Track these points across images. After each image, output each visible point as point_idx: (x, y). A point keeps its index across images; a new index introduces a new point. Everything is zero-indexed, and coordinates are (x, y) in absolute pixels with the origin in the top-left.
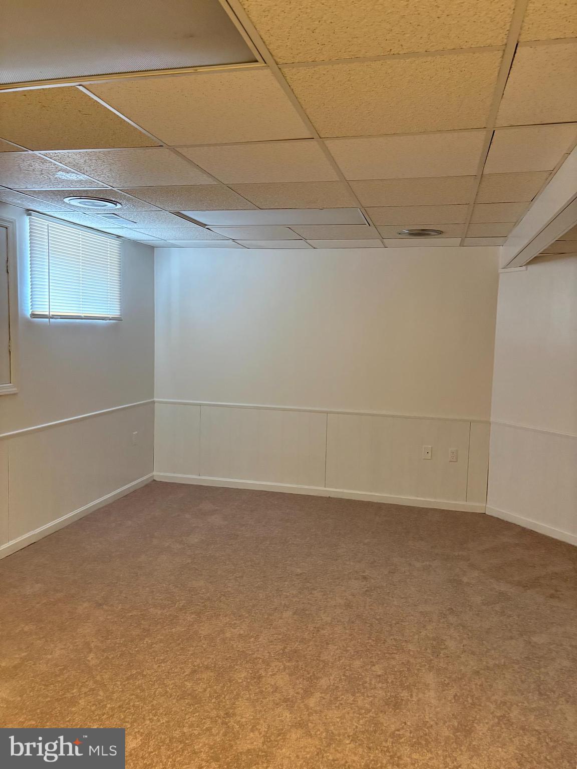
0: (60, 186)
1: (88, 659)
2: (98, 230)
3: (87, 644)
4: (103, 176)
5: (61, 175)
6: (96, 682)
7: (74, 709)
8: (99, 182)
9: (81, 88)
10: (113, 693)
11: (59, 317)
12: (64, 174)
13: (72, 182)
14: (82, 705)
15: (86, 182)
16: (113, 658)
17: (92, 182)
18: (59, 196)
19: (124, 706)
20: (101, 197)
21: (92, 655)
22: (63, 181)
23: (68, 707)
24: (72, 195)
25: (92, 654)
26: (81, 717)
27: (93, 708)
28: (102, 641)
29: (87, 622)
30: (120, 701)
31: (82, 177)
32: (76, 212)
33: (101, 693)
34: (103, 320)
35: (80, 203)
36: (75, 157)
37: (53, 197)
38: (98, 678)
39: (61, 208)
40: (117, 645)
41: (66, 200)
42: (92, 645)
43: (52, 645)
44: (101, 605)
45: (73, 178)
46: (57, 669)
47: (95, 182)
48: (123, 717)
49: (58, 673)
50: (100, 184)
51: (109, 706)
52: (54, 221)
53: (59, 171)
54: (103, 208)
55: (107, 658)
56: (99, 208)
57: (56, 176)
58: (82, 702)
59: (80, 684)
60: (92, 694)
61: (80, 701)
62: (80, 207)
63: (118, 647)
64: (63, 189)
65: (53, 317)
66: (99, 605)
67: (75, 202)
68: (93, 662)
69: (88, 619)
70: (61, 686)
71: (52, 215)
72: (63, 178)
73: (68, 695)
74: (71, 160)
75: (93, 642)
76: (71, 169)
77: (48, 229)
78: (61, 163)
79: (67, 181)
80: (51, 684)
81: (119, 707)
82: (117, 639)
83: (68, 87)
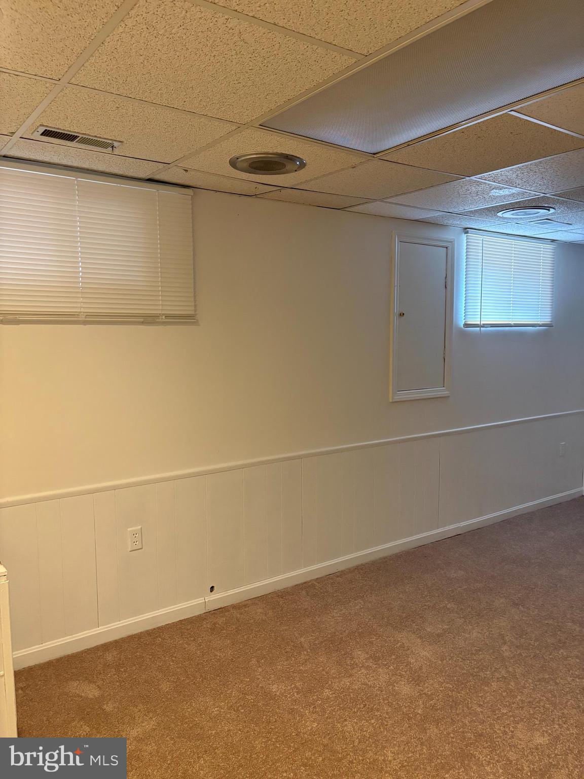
0: (494, 203)
1: (502, 649)
2: (531, 237)
3: (502, 636)
4: (534, 185)
5: (495, 193)
6: (508, 672)
7: (486, 688)
8: (530, 192)
9: (513, 113)
10: (524, 687)
11: (489, 326)
12: (497, 191)
13: (504, 197)
14: (494, 687)
15: (518, 194)
16: (526, 657)
17: (523, 194)
18: (493, 212)
19: (534, 703)
20: (534, 205)
21: (505, 648)
22: (495, 198)
23: (482, 684)
24: (504, 209)
25: (506, 646)
26: (492, 697)
27: (504, 694)
28: (516, 638)
29: (504, 617)
30: (531, 697)
31: (514, 190)
32: (509, 223)
33: (512, 683)
34: (532, 327)
35: (512, 214)
36: (508, 174)
37: (488, 213)
38: (511, 669)
39: (495, 222)
40: (531, 646)
41: (500, 214)
42: (507, 638)
43: (470, 627)
44: (517, 604)
45: (505, 193)
46: (473, 649)
47: (527, 193)
48: (532, 712)
49: (474, 652)
50: (532, 193)
51: (519, 697)
52: (489, 235)
53: (493, 189)
54: (535, 215)
55: (520, 654)
56: (532, 216)
57: (490, 194)
58: (494, 685)
59: (493, 669)
60: (504, 682)
61: (493, 684)
62: (513, 218)
63: (532, 648)
64: (496, 205)
65: (484, 326)
66: (516, 605)
67: (508, 215)
68: (507, 654)
69: (504, 614)
70: (476, 664)
71: (487, 229)
72: (497, 194)
73: (481, 674)
74: (504, 177)
75: (508, 635)
76: (503, 185)
77: (483, 243)
78: (494, 182)
79: (500, 197)
80: (468, 660)
81: (529, 702)
82: (531, 640)
83: (501, 115)
